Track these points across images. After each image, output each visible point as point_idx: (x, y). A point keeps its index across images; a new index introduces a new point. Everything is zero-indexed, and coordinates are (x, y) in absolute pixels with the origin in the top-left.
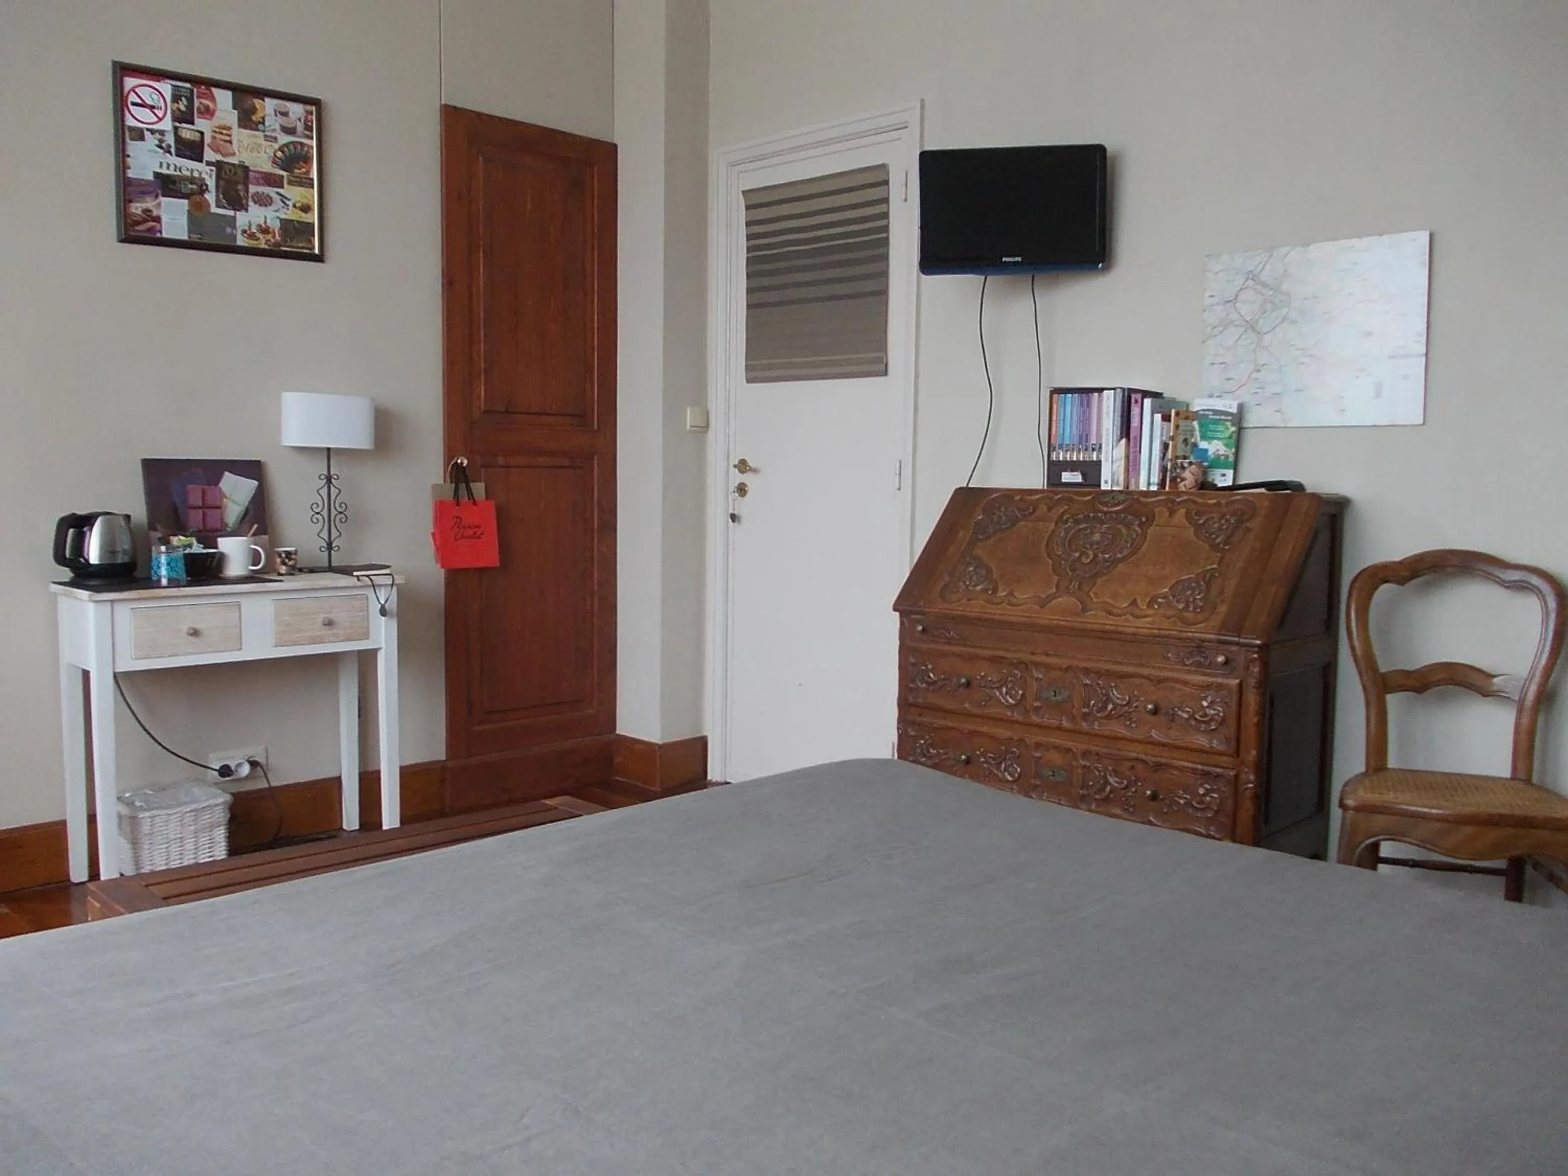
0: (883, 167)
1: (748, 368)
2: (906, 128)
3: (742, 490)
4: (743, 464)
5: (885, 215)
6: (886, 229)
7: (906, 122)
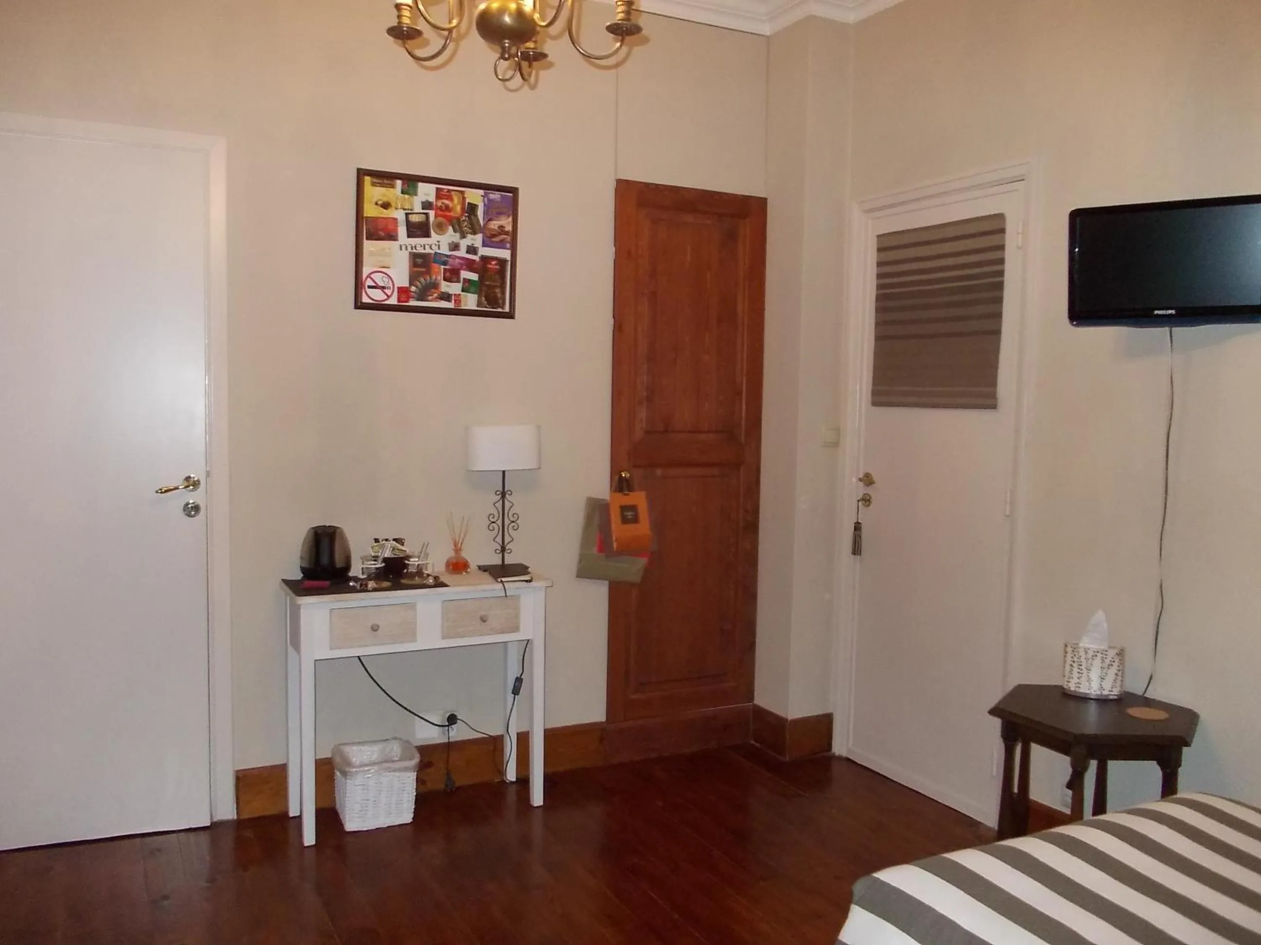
0: (1000, 217)
1: (874, 393)
2: (1023, 180)
3: (866, 500)
4: (867, 477)
5: (1002, 261)
6: (1001, 273)
7: (1024, 175)
